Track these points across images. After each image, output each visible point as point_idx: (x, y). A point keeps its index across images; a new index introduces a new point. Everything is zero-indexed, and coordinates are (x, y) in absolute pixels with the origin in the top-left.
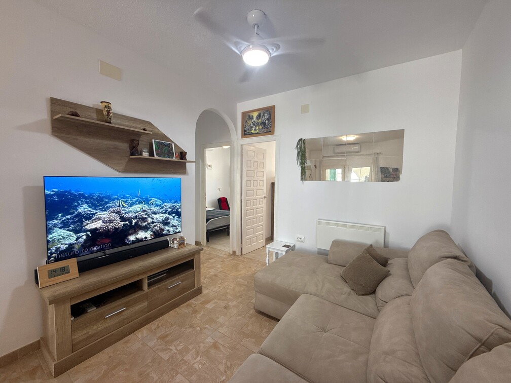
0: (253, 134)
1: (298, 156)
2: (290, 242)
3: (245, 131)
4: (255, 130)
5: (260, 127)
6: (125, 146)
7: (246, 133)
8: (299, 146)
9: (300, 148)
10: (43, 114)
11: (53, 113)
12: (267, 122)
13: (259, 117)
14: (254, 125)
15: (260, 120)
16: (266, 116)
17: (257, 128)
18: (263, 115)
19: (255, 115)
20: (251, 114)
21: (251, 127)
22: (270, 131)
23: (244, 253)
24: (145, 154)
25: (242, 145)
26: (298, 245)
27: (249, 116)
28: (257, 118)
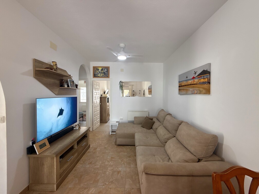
0: (99, 76)
1: (120, 87)
2: (118, 120)
3: (95, 75)
4: (100, 75)
5: (103, 74)
6: (58, 82)
7: (95, 76)
8: (120, 84)
9: (121, 84)
10: (30, 67)
12: (106, 72)
13: (102, 70)
14: (100, 73)
15: (102, 71)
16: (106, 70)
17: (101, 74)
18: (104, 70)
19: (100, 69)
20: (98, 68)
21: (98, 74)
22: (108, 77)
23: (94, 130)
24: (66, 86)
25: (92, 81)
26: (121, 121)
27: (97, 69)
28: (101, 70)
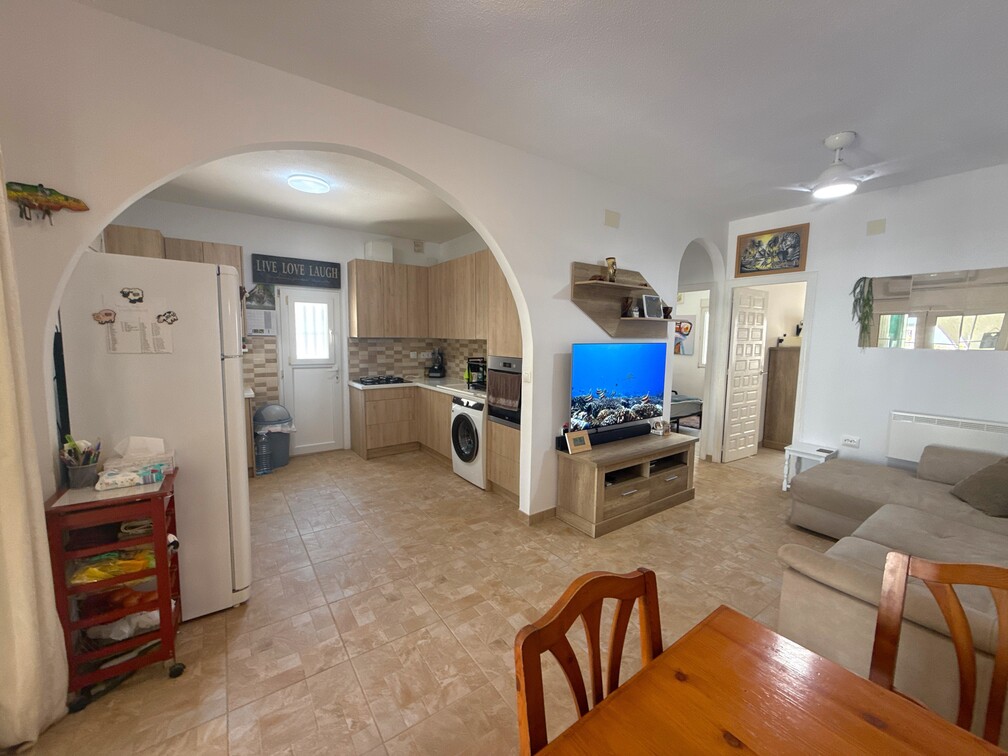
0: (758, 270)
1: (855, 307)
3: (742, 266)
4: (765, 264)
5: (776, 260)
6: (617, 306)
7: (743, 269)
8: (858, 290)
9: (862, 292)
10: (565, 282)
11: (575, 277)
12: (790, 250)
13: (774, 242)
14: (763, 256)
15: (775, 249)
16: (790, 241)
17: (769, 261)
18: (784, 240)
19: (766, 240)
20: (757, 239)
21: (757, 260)
22: (797, 266)
23: (726, 460)
24: (636, 314)
25: (733, 289)
26: (845, 452)
27: (753, 242)
28: (769, 245)
